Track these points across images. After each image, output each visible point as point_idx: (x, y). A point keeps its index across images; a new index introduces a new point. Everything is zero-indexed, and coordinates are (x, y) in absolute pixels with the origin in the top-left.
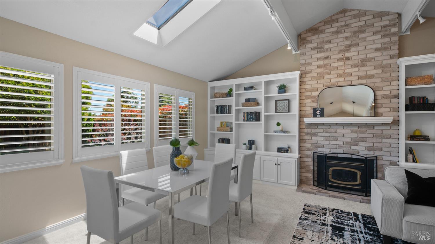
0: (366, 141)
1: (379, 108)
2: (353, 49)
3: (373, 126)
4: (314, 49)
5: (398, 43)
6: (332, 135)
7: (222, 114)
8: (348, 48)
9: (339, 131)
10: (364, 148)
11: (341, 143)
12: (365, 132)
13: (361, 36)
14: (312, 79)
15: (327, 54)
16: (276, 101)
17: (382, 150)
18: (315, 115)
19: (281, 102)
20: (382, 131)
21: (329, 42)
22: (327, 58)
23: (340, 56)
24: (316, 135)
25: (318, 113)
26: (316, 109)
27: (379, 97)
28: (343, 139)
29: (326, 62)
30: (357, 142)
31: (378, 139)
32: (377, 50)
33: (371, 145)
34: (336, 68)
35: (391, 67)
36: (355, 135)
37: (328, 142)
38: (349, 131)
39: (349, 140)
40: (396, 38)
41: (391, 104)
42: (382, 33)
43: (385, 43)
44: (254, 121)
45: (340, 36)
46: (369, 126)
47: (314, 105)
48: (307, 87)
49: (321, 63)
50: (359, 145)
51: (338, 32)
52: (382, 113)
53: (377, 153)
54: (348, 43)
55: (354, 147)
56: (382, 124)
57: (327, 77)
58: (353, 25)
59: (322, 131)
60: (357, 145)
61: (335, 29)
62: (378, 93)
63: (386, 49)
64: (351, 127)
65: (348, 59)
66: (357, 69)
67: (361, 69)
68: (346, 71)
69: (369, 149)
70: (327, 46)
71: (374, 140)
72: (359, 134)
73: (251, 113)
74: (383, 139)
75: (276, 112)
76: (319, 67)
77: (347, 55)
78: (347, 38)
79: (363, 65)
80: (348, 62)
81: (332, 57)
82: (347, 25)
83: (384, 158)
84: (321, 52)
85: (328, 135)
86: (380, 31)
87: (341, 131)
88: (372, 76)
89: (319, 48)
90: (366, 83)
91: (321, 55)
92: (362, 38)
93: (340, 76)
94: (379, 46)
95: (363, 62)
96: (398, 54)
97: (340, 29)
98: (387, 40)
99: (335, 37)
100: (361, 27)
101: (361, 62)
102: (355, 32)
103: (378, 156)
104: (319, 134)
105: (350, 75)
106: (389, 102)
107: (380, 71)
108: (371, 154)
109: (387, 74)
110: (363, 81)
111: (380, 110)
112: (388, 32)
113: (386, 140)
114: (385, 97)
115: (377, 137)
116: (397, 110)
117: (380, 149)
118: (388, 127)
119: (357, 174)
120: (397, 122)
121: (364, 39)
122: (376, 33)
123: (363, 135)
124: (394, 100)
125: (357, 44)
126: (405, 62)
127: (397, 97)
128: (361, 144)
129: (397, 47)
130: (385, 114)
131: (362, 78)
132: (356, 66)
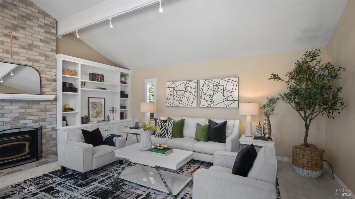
0: (33, 115)
1: (43, 87)
3: (39, 102)
5: (56, 42)
8: (15, 27)
9: (5, 107)
10: (31, 121)
11: (8, 119)
12: (32, 108)
13: (28, 22)
17: (45, 121)
20: (45, 106)
23: (6, 31)
27: (43, 79)
28: (11, 115)
30: (25, 117)
31: (42, 112)
32: (41, 40)
33: (37, 117)
34: (2, 42)
35: (51, 58)
36: (23, 111)
38: (17, 107)
39: (17, 115)
40: (54, 38)
41: (51, 85)
42: (46, 29)
43: (47, 38)
46: (36, 102)
50: (27, 119)
51: (4, 6)
52: (45, 92)
53: (42, 124)
54: (15, 22)
55: (22, 122)
56: (46, 100)
58: (21, 9)
60: (25, 119)
62: (42, 76)
63: (48, 43)
64: (20, 103)
65: (15, 38)
66: (24, 51)
67: (29, 52)
68: (14, 49)
69: (35, 121)
71: (40, 113)
72: (26, 109)
74: (46, 112)
77: (14, 34)
78: (14, 17)
79: (31, 50)
80: (15, 41)
82: (14, 5)
83: (47, 126)
86: (44, 27)
87: (8, 107)
88: (37, 61)
90: (33, 65)
92: (29, 25)
93: (6, 52)
94: (43, 38)
95: (30, 47)
96: (56, 50)
97: (7, 4)
98: (49, 36)
99: (0, 9)
100: (28, 14)
101: (29, 46)
102: (23, 16)
103: (43, 126)
105: (18, 54)
106: (50, 84)
107: (43, 58)
108: (37, 125)
109: (49, 63)
110: (30, 64)
111: (44, 90)
112: (49, 30)
113: (47, 113)
114: (47, 80)
115: (42, 110)
116: (55, 90)
117: (44, 120)
118: (50, 103)
119: (25, 145)
120: (55, 100)
121: (31, 27)
122: (40, 26)
123: (29, 110)
124: (53, 83)
125: (24, 28)
126: (61, 58)
127: (55, 81)
128: (28, 118)
129: (55, 45)
130: (47, 93)
131: (28, 59)
132: (23, 48)
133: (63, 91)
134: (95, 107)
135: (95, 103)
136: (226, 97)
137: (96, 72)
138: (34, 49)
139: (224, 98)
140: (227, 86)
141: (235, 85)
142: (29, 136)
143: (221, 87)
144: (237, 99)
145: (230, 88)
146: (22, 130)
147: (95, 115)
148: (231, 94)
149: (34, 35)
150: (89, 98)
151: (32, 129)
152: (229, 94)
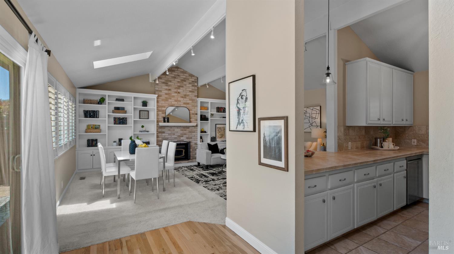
0: (186, 135)
2: (181, 88)
3: (189, 127)
4: (163, 83)
6: (172, 132)
7: (91, 118)
8: (179, 87)
9: (175, 130)
10: (185, 138)
11: (176, 136)
12: (186, 130)
13: (184, 83)
14: (163, 100)
15: (170, 88)
16: (140, 111)
18: (164, 122)
19: (143, 112)
20: (192, 129)
21: (170, 81)
22: (170, 90)
23: (176, 90)
24: (164, 132)
25: (166, 120)
26: (165, 118)
27: (191, 114)
28: (177, 134)
29: (169, 92)
32: (190, 91)
33: (188, 136)
34: (173, 96)
35: (195, 101)
36: (182, 132)
37: (170, 136)
38: (179, 130)
39: (179, 134)
40: (196, 88)
42: (192, 84)
43: (193, 89)
44: (124, 124)
45: (176, 80)
46: (187, 127)
47: (164, 115)
48: (160, 104)
49: (167, 92)
51: (175, 78)
53: (190, 140)
54: (179, 84)
55: (182, 138)
56: (192, 126)
57: (170, 100)
58: (181, 76)
59: (167, 130)
60: (183, 137)
61: (173, 75)
62: (191, 112)
63: (193, 92)
64: (180, 128)
65: (179, 93)
66: (183, 99)
67: (185, 99)
68: (179, 99)
69: (187, 138)
70: (169, 83)
71: (189, 134)
73: (119, 119)
75: (140, 118)
76: (166, 94)
77: (179, 91)
78: (179, 82)
79: (185, 98)
80: (179, 95)
81: (172, 90)
82: (179, 75)
83: (193, 142)
84: (166, 86)
85: (170, 132)
86: (191, 83)
87: (176, 130)
88: (188, 104)
89: (166, 83)
91: (167, 87)
92: (185, 84)
93: (176, 101)
94: (191, 90)
95: (185, 96)
96: (197, 95)
97: (176, 76)
98: (193, 88)
99: (173, 79)
100: (184, 78)
102: (182, 80)
104: (166, 132)
105: (180, 101)
106: (194, 116)
107: (191, 102)
108: (188, 140)
109: (194, 104)
110: (185, 106)
111: (191, 120)
112: (194, 85)
113: (193, 134)
114: (193, 114)
115: (190, 132)
116: (197, 120)
117: (191, 138)
118: (194, 128)
119: (182, 151)
120: (197, 126)
121: (186, 85)
122: (190, 83)
123: (185, 132)
124: (196, 116)
125: (183, 87)
126: (200, 100)
127: (197, 114)
128: (184, 136)
129: (197, 92)
130: (193, 122)
131: (185, 103)
132: (182, 97)
133: (201, 120)
134: (220, 131)
135: (220, 128)
136: (311, 123)
137: (220, 106)
138: (187, 97)
139: (310, 124)
140: (312, 114)
141: (318, 113)
142: (184, 146)
143: (308, 115)
144: (320, 125)
145: (314, 116)
146: (182, 142)
147: (220, 136)
148: (315, 120)
149: (187, 89)
150: (216, 124)
151: (186, 142)
152: (314, 120)
